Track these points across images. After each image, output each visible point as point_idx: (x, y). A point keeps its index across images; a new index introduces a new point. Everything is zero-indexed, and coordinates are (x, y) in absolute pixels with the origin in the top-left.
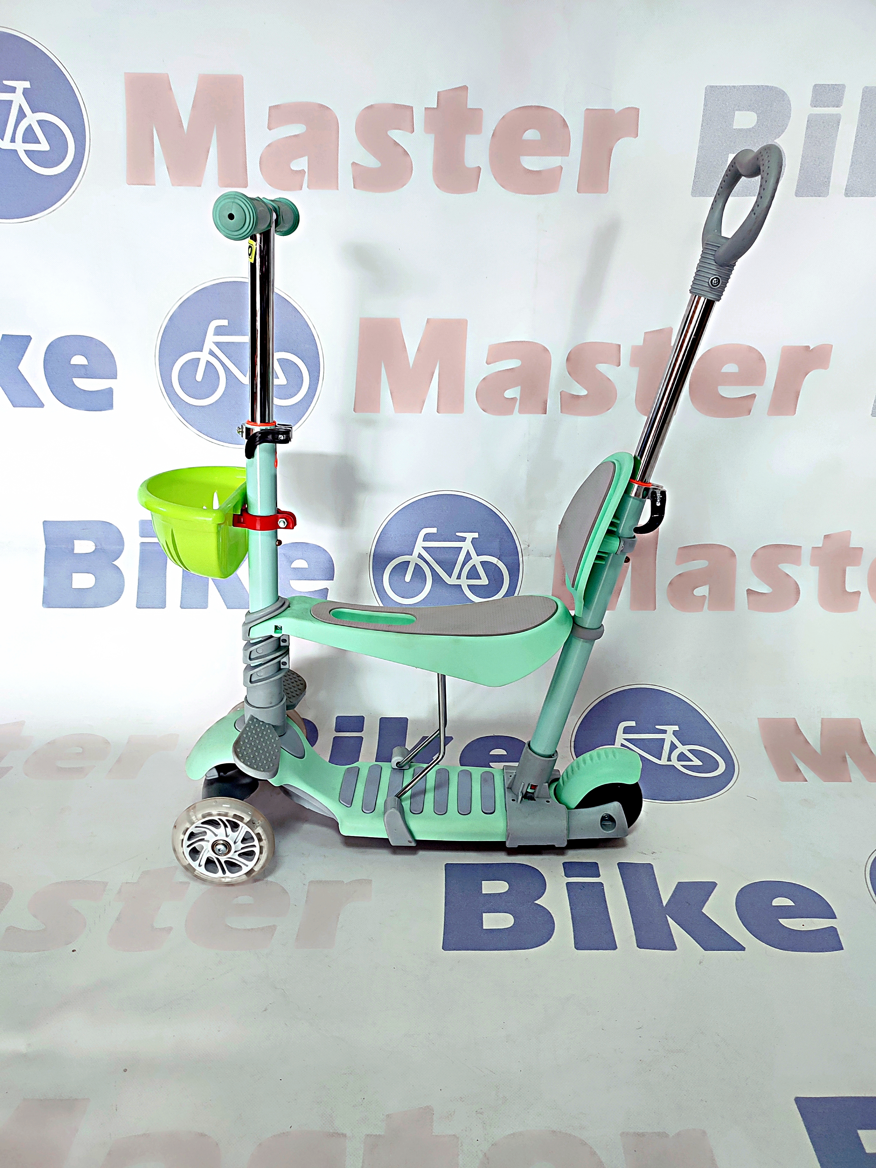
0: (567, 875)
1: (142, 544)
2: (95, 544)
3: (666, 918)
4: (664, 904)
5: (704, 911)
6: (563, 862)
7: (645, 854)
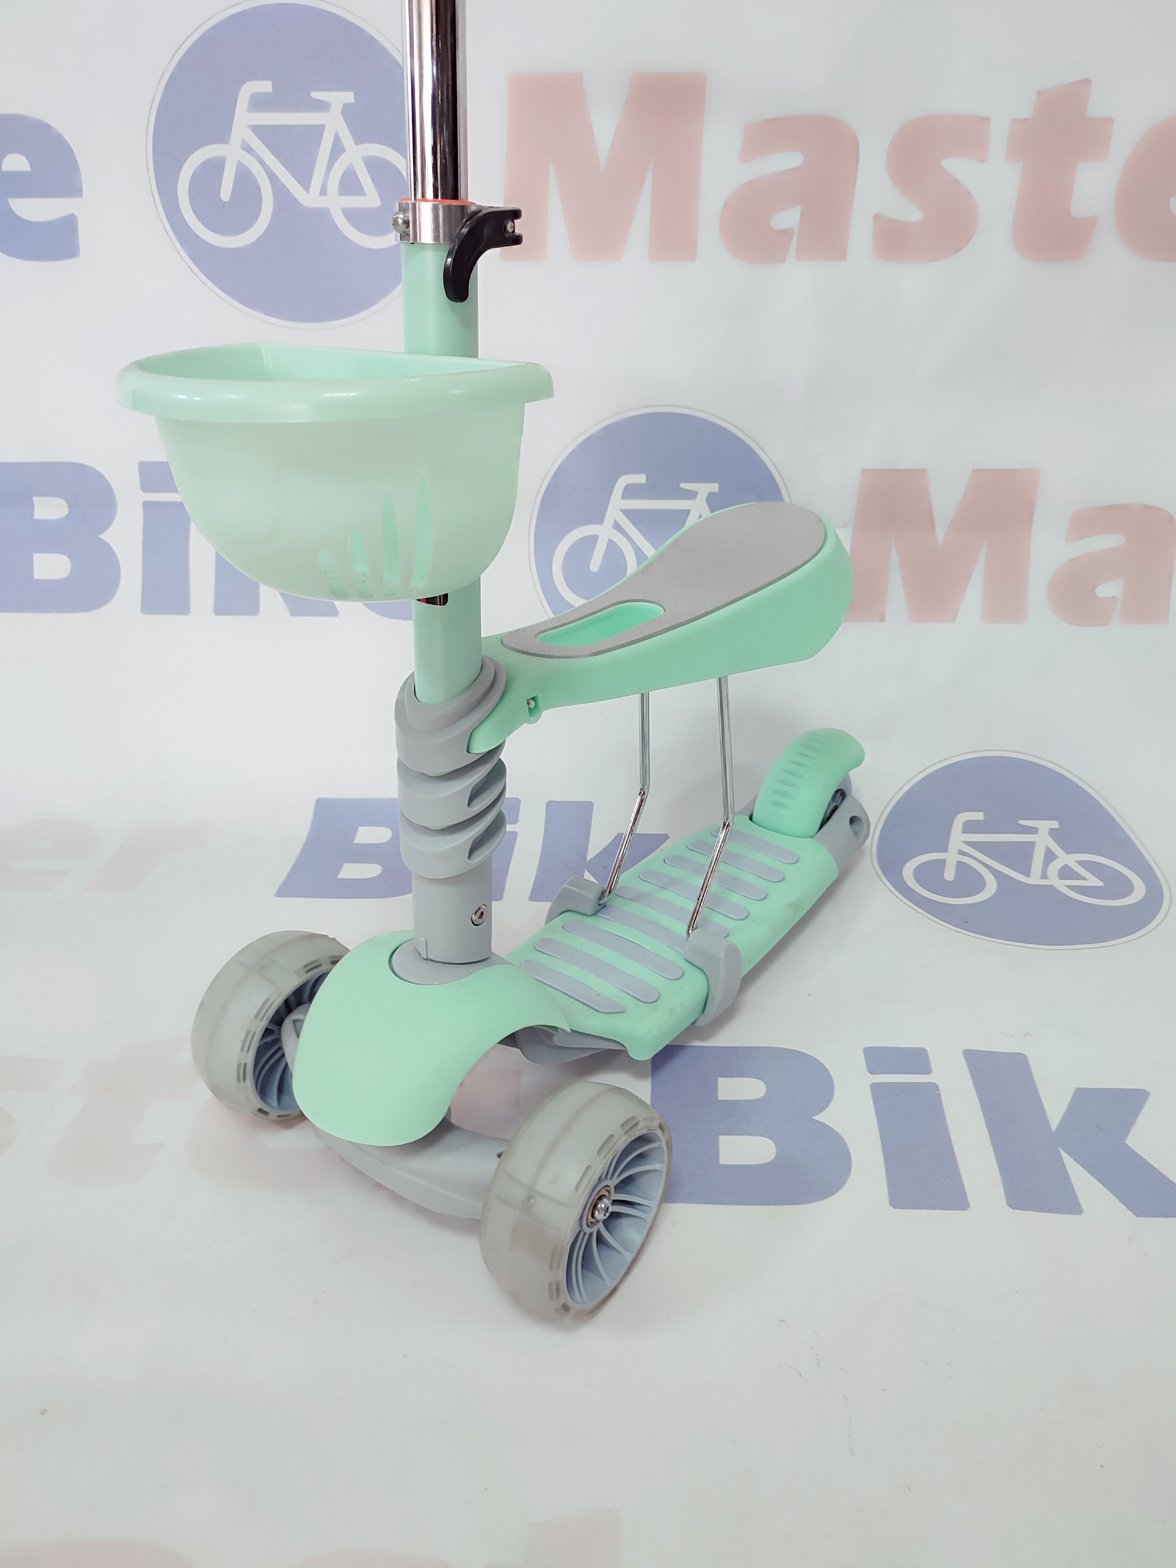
0: (872, 1071)
1: (147, 505)
2: (68, 503)
3: (1059, 1153)
4: (1054, 1127)
5: (1127, 1142)
6: (864, 1047)
7: (1012, 1036)
